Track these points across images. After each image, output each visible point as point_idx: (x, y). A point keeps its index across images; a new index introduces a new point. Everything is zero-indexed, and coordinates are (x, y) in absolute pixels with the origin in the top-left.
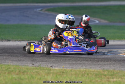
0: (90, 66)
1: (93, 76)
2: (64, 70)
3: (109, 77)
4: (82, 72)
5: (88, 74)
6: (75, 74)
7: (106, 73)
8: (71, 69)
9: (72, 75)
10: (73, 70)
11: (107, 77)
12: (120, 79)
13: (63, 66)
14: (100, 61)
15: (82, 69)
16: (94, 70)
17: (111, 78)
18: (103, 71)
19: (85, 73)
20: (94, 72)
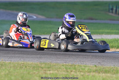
0: (28, 59)
1: (31, 69)
2: (3, 62)
3: (46, 69)
4: (20, 64)
5: (26, 67)
6: (14, 67)
7: (43, 66)
8: (9, 62)
9: (10, 67)
10: (11, 63)
11: (44, 69)
12: (56, 72)
13: (2, 59)
14: (38, 54)
15: (20, 62)
16: (31, 63)
17: (47, 70)
18: (41, 64)
19: (23, 65)
20: (32, 65)
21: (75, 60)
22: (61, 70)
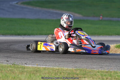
0: (63, 64)
2: (38, 68)
3: (81, 76)
4: (55, 70)
5: (61, 73)
6: (48, 73)
7: (78, 72)
9: (45, 74)
12: (91, 79)
19: (58, 72)
21: (112, 65)
22: (96, 77)
